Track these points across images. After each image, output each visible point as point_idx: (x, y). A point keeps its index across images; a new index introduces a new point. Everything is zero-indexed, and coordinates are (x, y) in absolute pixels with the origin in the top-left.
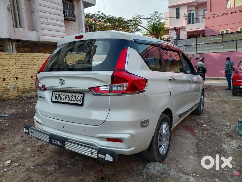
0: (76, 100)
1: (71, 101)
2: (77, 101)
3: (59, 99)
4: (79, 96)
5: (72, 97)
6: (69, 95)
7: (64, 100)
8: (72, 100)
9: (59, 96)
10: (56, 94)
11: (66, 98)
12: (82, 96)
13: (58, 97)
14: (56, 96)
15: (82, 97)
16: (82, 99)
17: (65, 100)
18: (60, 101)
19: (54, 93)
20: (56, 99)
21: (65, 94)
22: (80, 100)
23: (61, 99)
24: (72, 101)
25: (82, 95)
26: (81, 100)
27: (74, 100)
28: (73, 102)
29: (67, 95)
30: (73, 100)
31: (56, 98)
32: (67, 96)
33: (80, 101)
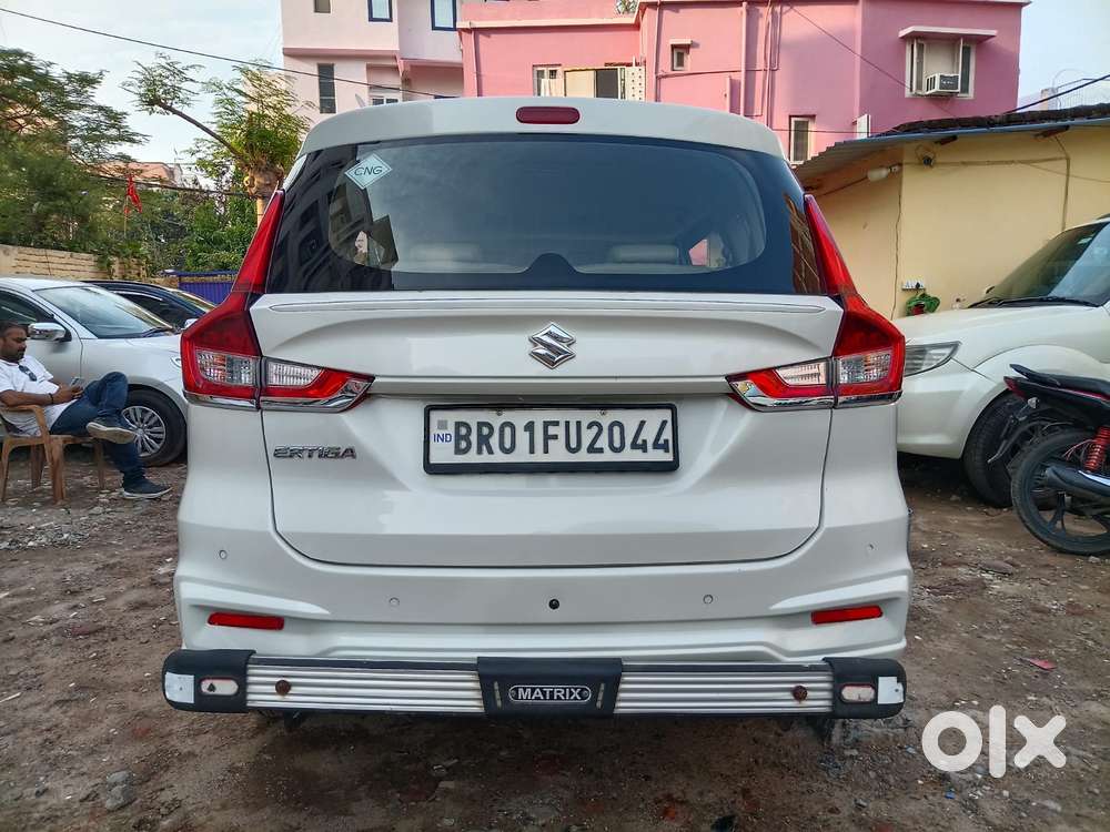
0: (629, 440)
1: (591, 449)
2: (634, 446)
3: (491, 452)
4: (643, 423)
5: (595, 430)
6: (567, 423)
7: (532, 451)
8: (597, 445)
9: (485, 431)
10: (458, 425)
11: (547, 437)
12: (664, 423)
13: (484, 441)
14: (463, 431)
15: (669, 426)
16: (667, 434)
17: (546, 451)
18: (499, 457)
19: (436, 416)
20: (458, 451)
21: (539, 417)
22: (661, 441)
23: (508, 445)
24: (601, 450)
25: (666, 415)
26: (666, 441)
27: (617, 444)
28: (608, 456)
29: (556, 424)
30: (603, 442)
31: (463, 445)
32: (552, 430)
33: (656, 445)
